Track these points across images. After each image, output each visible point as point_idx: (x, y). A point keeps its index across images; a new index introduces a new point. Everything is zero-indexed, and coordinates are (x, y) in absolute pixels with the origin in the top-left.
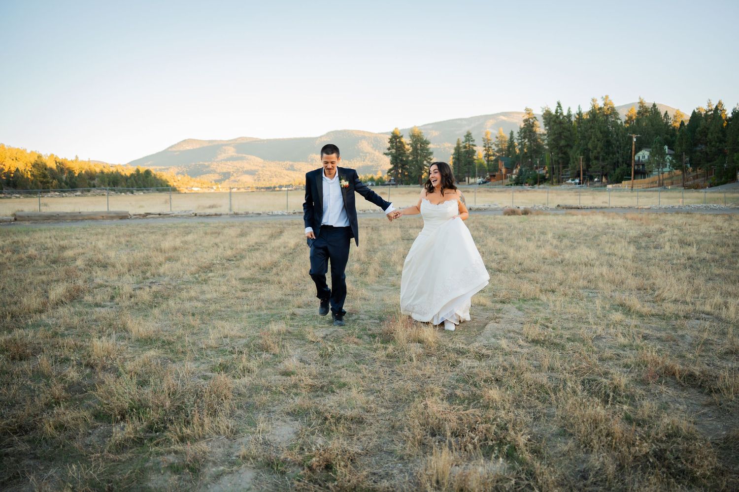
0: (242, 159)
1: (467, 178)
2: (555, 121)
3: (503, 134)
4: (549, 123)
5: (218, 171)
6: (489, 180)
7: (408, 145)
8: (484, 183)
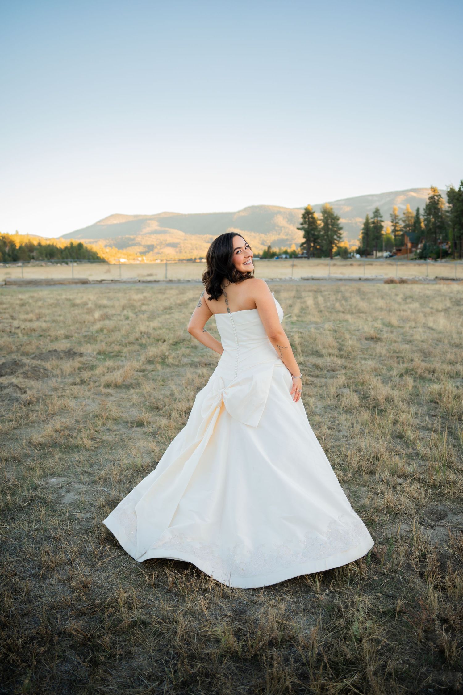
0: (165, 232)
1: (375, 252)
2: (457, 199)
3: (410, 210)
4: (452, 201)
5: (143, 243)
6: (395, 254)
7: (320, 220)
8: (391, 256)
